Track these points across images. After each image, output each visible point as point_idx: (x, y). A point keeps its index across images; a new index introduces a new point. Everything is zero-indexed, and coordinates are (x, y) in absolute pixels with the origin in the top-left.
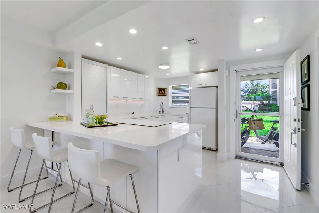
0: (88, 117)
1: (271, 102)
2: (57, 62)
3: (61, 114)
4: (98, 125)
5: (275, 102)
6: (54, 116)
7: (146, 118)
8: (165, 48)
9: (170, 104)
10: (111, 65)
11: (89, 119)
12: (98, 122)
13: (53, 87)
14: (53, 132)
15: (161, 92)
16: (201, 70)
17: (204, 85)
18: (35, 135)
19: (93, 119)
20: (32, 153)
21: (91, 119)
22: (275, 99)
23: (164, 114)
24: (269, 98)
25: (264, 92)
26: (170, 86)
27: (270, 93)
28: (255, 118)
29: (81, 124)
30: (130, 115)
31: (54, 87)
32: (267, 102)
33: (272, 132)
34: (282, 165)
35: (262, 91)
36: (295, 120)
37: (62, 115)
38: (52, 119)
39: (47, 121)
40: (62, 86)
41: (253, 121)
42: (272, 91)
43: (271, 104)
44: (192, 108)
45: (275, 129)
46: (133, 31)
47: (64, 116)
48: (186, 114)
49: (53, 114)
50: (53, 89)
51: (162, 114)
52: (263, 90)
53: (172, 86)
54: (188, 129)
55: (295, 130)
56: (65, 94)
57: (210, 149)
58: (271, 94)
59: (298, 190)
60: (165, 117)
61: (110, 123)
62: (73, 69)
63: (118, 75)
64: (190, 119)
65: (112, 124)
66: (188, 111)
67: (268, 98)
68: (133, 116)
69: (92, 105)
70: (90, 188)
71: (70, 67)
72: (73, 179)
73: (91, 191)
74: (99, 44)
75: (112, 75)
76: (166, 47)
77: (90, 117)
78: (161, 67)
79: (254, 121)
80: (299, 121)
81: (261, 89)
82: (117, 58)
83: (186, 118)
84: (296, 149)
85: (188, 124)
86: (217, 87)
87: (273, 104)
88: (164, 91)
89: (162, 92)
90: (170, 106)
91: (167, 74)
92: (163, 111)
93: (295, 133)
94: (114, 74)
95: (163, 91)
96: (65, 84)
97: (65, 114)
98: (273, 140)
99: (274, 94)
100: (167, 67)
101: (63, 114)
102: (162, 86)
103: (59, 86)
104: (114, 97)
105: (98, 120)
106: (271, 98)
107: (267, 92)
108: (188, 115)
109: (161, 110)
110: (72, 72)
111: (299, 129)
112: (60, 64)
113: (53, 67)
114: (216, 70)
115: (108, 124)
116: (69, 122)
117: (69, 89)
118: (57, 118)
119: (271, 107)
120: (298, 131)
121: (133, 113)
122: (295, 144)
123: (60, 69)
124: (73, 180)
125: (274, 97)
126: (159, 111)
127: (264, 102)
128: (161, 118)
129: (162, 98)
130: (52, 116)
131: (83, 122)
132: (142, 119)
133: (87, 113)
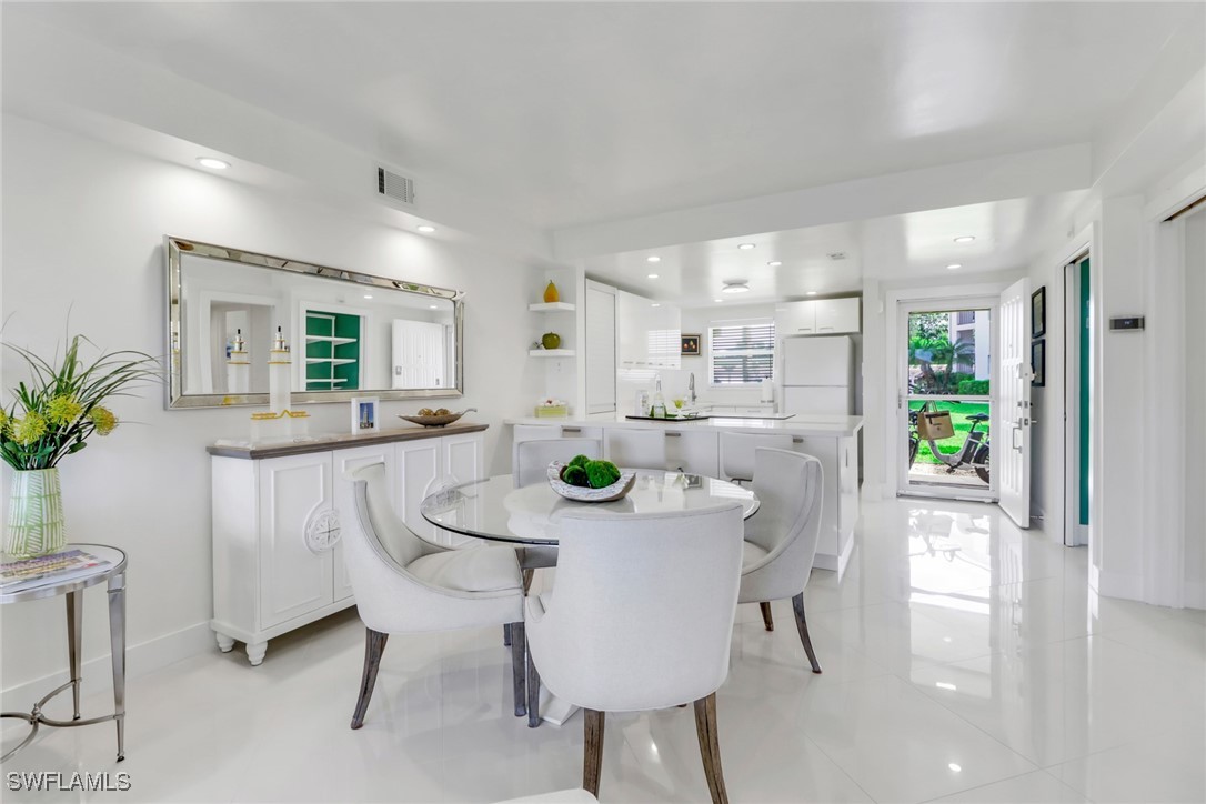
1: (955, 368)
2: (545, 291)
3: (557, 401)
5: (966, 368)
9: (710, 378)
13: (536, 344)
15: (687, 346)
16: (811, 294)
17: (818, 329)
22: (968, 359)
24: (948, 356)
25: (932, 335)
27: (953, 338)
28: (931, 411)
31: (538, 344)
32: (944, 367)
33: (971, 443)
34: (995, 503)
35: (922, 329)
36: (1020, 405)
40: (550, 341)
41: (927, 416)
42: (961, 332)
43: (954, 376)
44: (789, 386)
45: (978, 436)
49: (542, 402)
50: (535, 350)
52: (926, 326)
53: (714, 330)
55: (1020, 423)
58: (954, 343)
59: (1024, 529)
62: (574, 303)
66: (767, 396)
67: (944, 354)
79: (929, 416)
80: (1026, 405)
81: (919, 323)
84: (1021, 456)
87: (962, 376)
88: (695, 341)
89: (691, 345)
90: (711, 382)
92: (694, 398)
93: (1020, 428)
95: (691, 343)
96: (558, 337)
98: (975, 461)
99: (964, 342)
103: (546, 341)
104: (625, 362)
106: (956, 356)
107: (938, 331)
111: (1026, 420)
112: (550, 295)
113: (534, 302)
119: (954, 384)
120: (1026, 424)
122: (1020, 448)
123: (548, 306)
125: (966, 351)
127: (935, 367)
129: (692, 361)
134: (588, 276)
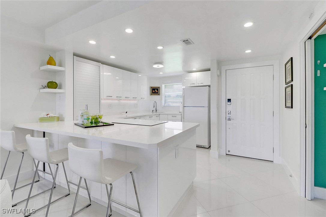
0: (82, 117)
2: (47, 60)
3: (52, 114)
4: (94, 125)
6: (44, 116)
7: (140, 117)
8: (160, 48)
9: (163, 103)
10: (103, 63)
11: (85, 119)
12: (93, 122)
13: (42, 86)
14: (44, 132)
15: (154, 91)
16: (194, 69)
17: (197, 84)
18: (28, 137)
19: (88, 119)
20: (23, 156)
21: (86, 119)
23: (157, 113)
26: (163, 85)
29: (75, 124)
30: (123, 114)
31: (44, 86)
37: (53, 116)
38: (42, 120)
39: (37, 122)
40: (52, 85)
44: (186, 107)
46: (129, 31)
47: (55, 117)
48: (179, 113)
49: (43, 115)
50: (42, 89)
51: (155, 114)
53: (165, 85)
54: (182, 128)
56: (55, 93)
57: (203, 147)
60: (158, 116)
61: (105, 123)
62: (65, 67)
63: (111, 74)
64: (184, 118)
65: (107, 124)
66: (181, 110)
68: (126, 116)
69: (87, 105)
70: (87, 189)
71: (60, 65)
72: (68, 180)
73: (88, 191)
74: (92, 42)
75: (104, 73)
76: (161, 46)
77: (85, 117)
78: (155, 66)
82: (110, 56)
83: (179, 117)
85: (182, 123)
86: (209, 86)
88: (157, 90)
90: (163, 105)
91: (160, 73)
92: (156, 111)
94: (106, 72)
95: (156, 90)
96: (55, 83)
97: (56, 115)
100: (161, 66)
101: (54, 114)
102: (155, 85)
103: (50, 85)
104: (107, 96)
105: (93, 120)
108: (181, 114)
109: (154, 109)
110: (64, 71)
112: (50, 62)
113: (42, 65)
114: (209, 70)
115: (104, 124)
116: (60, 122)
117: (60, 88)
118: (48, 119)
121: (126, 113)
123: (50, 67)
124: (68, 182)
126: (153, 111)
128: (154, 117)
129: (156, 97)
130: (43, 116)
131: (76, 122)
132: (136, 119)
133: (82, 113)
134: (75, 55)
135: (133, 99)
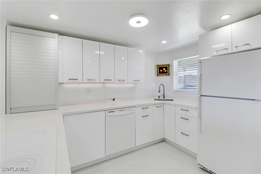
7: (123, 110)
9: (175, 87)
15: (161, 70)
16: (225, 17)
17: (234, 47)
23: (160, 102)
26: (174, 61)
30: (107, 102)
53: (178, 61)
60: (161, 106)
88: (166, 68)
90: (175, 89)
92: (164, 97)
95: (164, 69)
100: (143, 21)
102: (163, 62)
109: (161, 94)
121: (114, 100)
126: (159, 97)
128: (153, 108)
135: (118, 82)
